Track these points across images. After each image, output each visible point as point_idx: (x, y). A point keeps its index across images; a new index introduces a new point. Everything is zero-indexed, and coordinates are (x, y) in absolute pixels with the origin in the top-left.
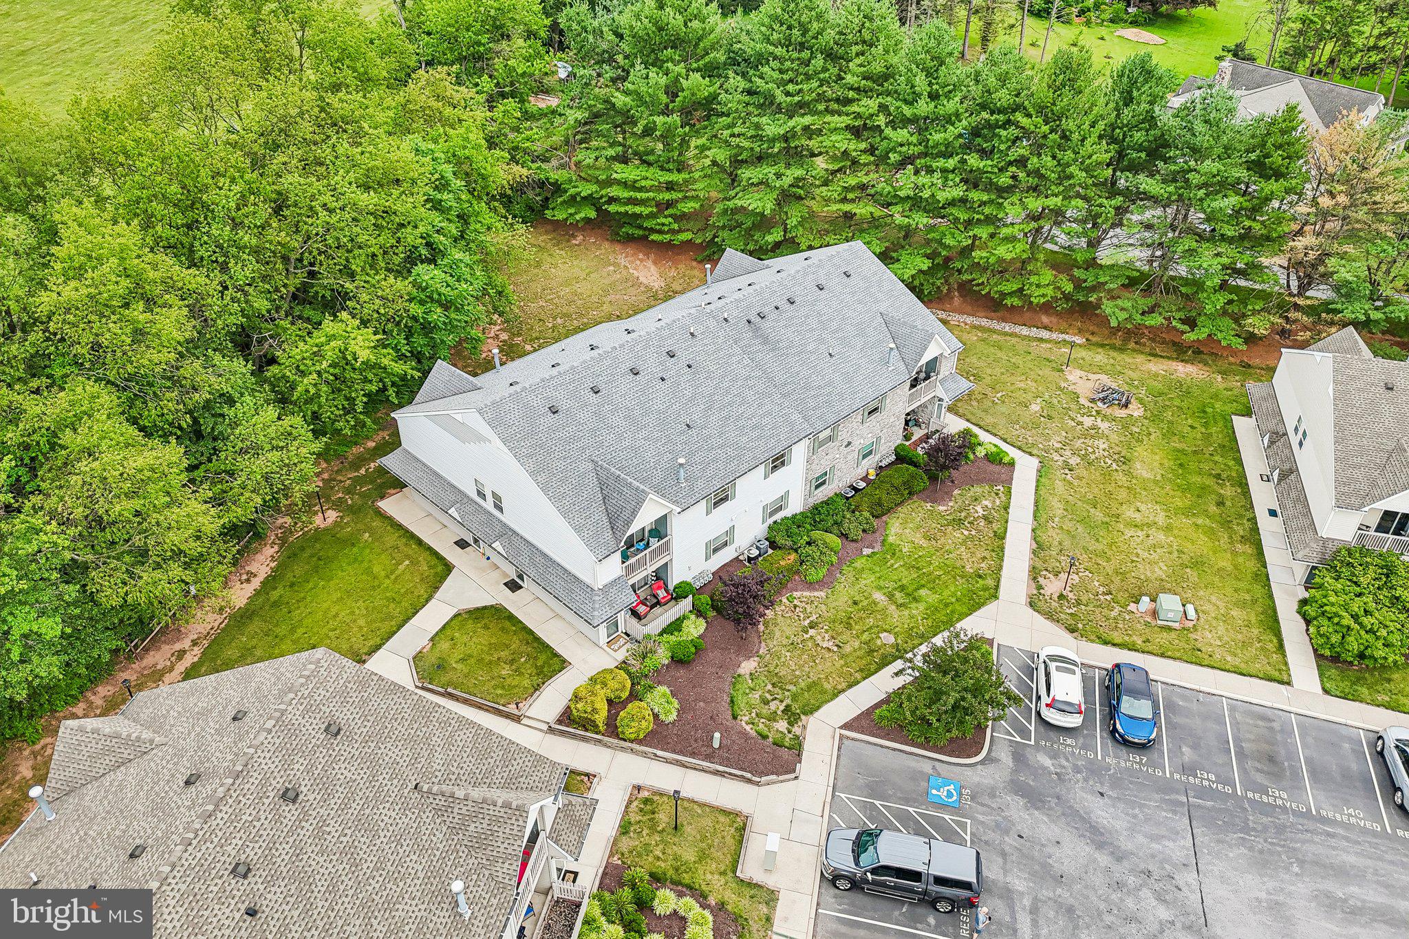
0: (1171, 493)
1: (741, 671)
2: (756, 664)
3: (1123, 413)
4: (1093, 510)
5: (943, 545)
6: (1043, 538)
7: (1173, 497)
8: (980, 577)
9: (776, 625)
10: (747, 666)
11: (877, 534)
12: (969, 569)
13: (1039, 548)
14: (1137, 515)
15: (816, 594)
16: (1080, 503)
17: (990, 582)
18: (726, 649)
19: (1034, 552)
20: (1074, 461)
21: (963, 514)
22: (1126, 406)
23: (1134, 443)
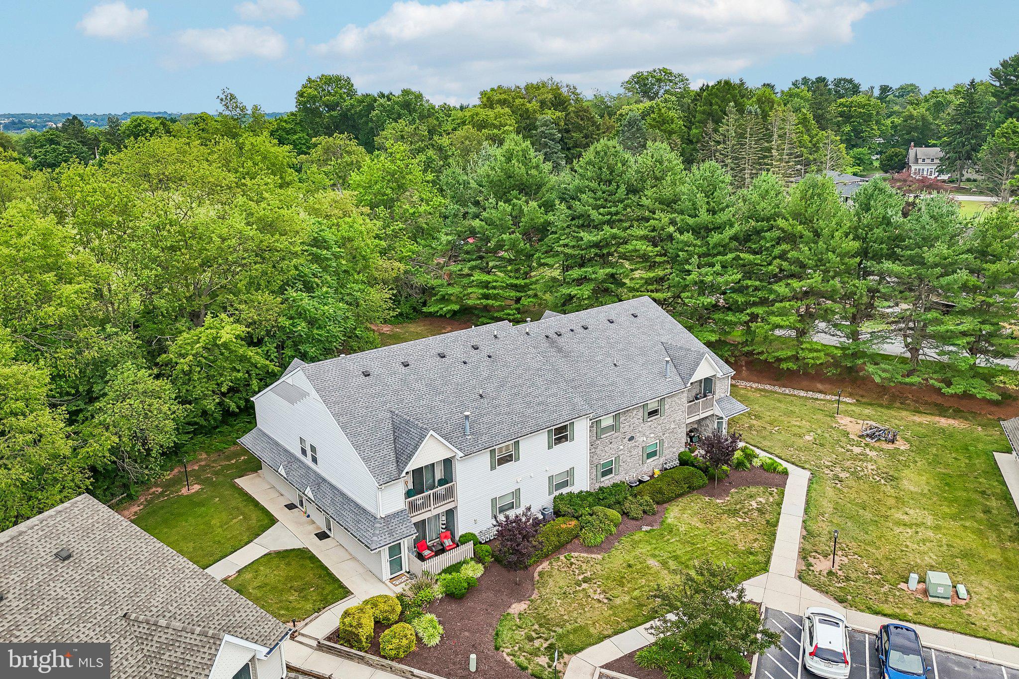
0: (938, 503)
1: (511, 611)
2: (526, 606)
3: (890, 446)
4: (861, 512)
5: (718, 528)
6: (813, 527)
7: (941, 506)
8: (751, 553)
9: (551, 576)
10: (517, 608)
11: (657, 517)
12: (741, 547)
13: (808, 534)
14: (905, 517)
15: (593, 556)
16: (850, 505)
17: (761, 558)
18: (500, 591)
19: (804, 538)
20: (843, 475)
21: (738, 507)
22: (893, 442)
23: (900, 467)
